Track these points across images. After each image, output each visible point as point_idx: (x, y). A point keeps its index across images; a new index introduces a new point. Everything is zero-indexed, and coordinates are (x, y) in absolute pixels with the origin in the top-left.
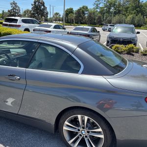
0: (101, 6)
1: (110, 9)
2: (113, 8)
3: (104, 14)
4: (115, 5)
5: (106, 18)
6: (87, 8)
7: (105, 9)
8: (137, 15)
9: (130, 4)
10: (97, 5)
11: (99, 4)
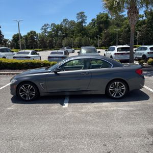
0: (49, 30)
1: (57, 33)
2: (60, 32)
3: (53, 37)
4: (61, 29)
5: (56, 42)
7: (53, 33)
8: (83, 37)
9: (75, 28)
11: (47, 29)
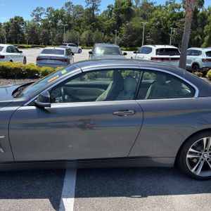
0: (43, 17)
1: (56, 22)
2: (60, 21)
3: (49, 29)
4: (63, 17)
5: (54, 35)
6: (22, 20)
7: (50, 22)
8: (93, 32)
9: (82, 16)
10: (37, 16)
11: (41, 14)
